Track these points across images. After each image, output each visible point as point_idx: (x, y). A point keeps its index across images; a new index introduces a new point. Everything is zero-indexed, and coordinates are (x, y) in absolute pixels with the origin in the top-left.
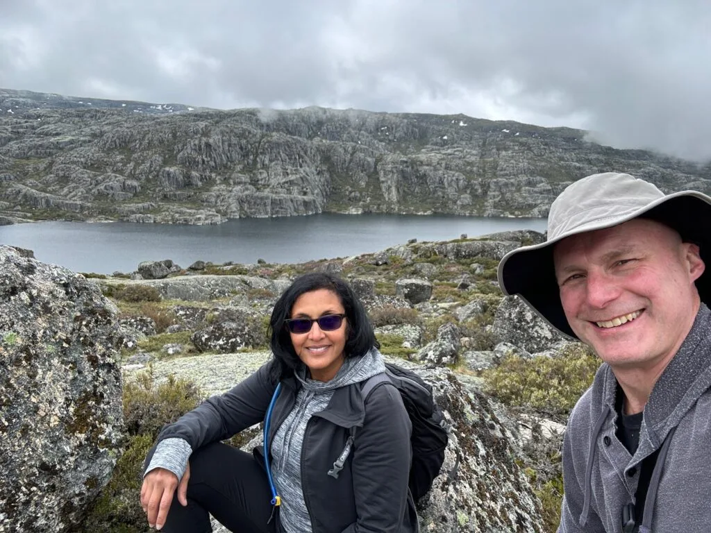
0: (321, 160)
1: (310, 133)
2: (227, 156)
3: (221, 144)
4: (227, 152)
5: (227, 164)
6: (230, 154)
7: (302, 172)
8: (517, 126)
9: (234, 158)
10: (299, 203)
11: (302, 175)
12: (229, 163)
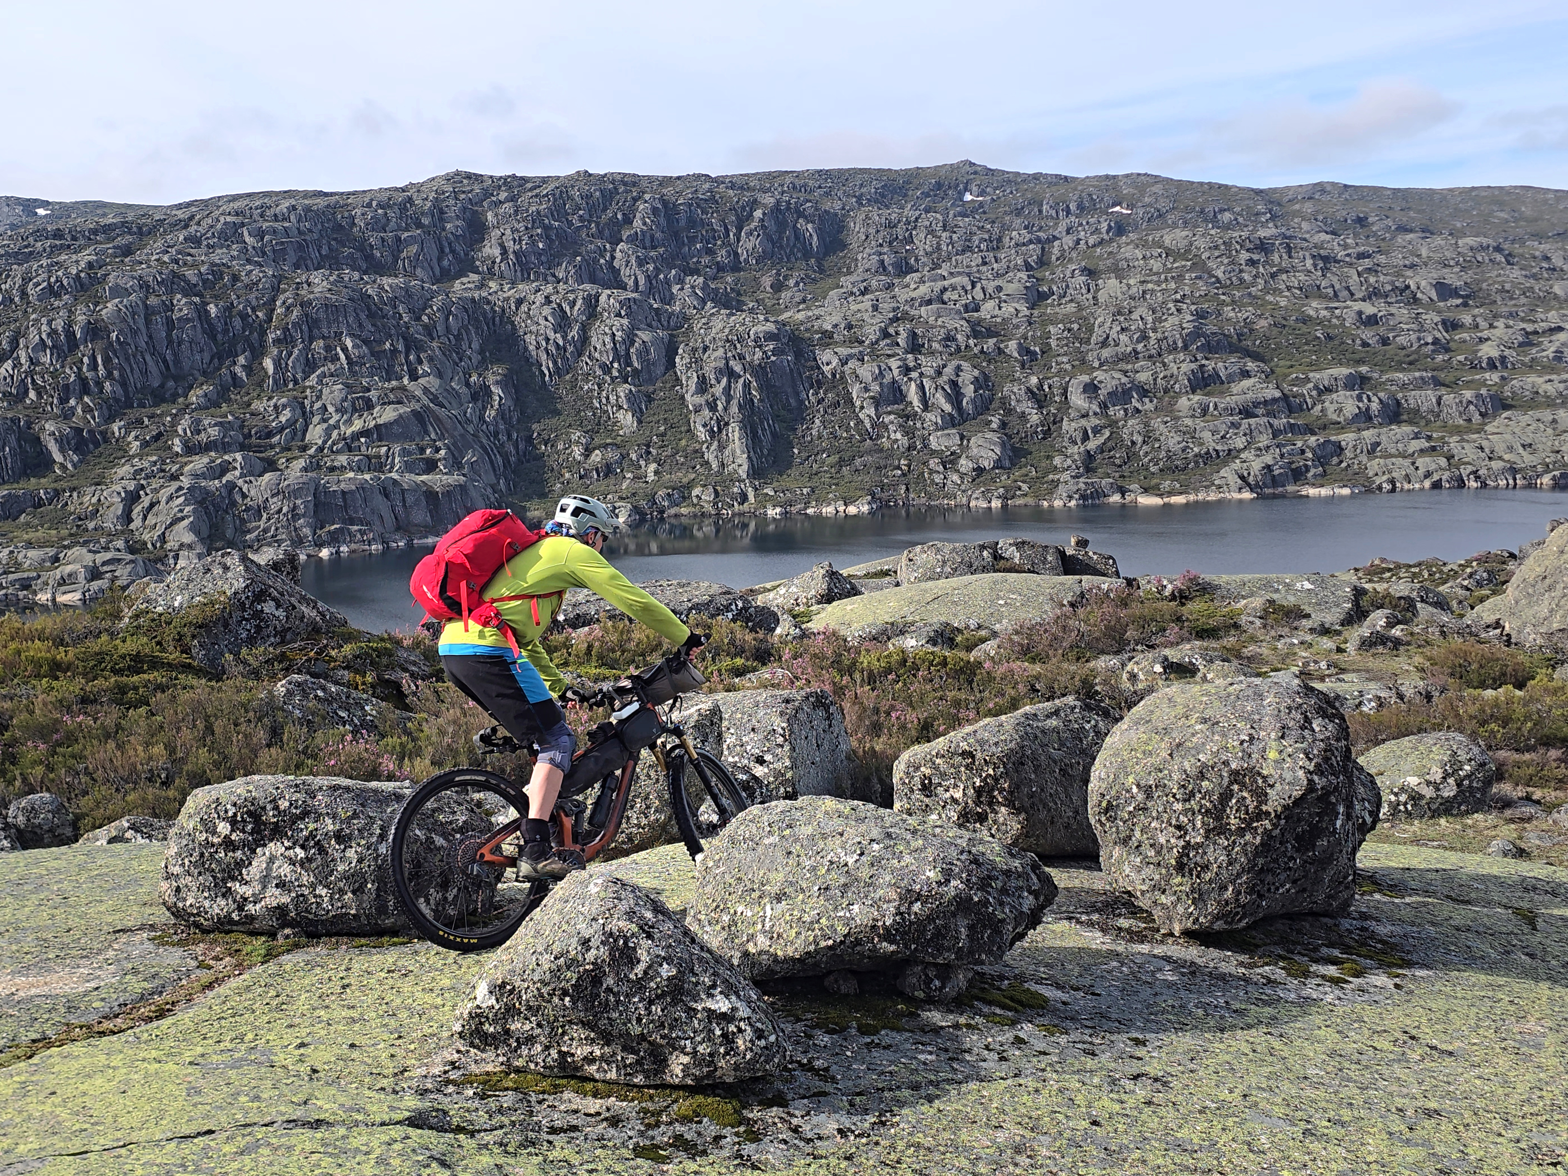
0: (481, 352)
1: (445, 263)
2: (165, 361)
3: (141, 322)
4: (162, 346)
5: (162, 386)
6: (175, 355)
7: (418, 393)
8: (1157, 189)
9: (186, 364)
10: (410, 499)
11: (417, 407)
12: (171, 384)
